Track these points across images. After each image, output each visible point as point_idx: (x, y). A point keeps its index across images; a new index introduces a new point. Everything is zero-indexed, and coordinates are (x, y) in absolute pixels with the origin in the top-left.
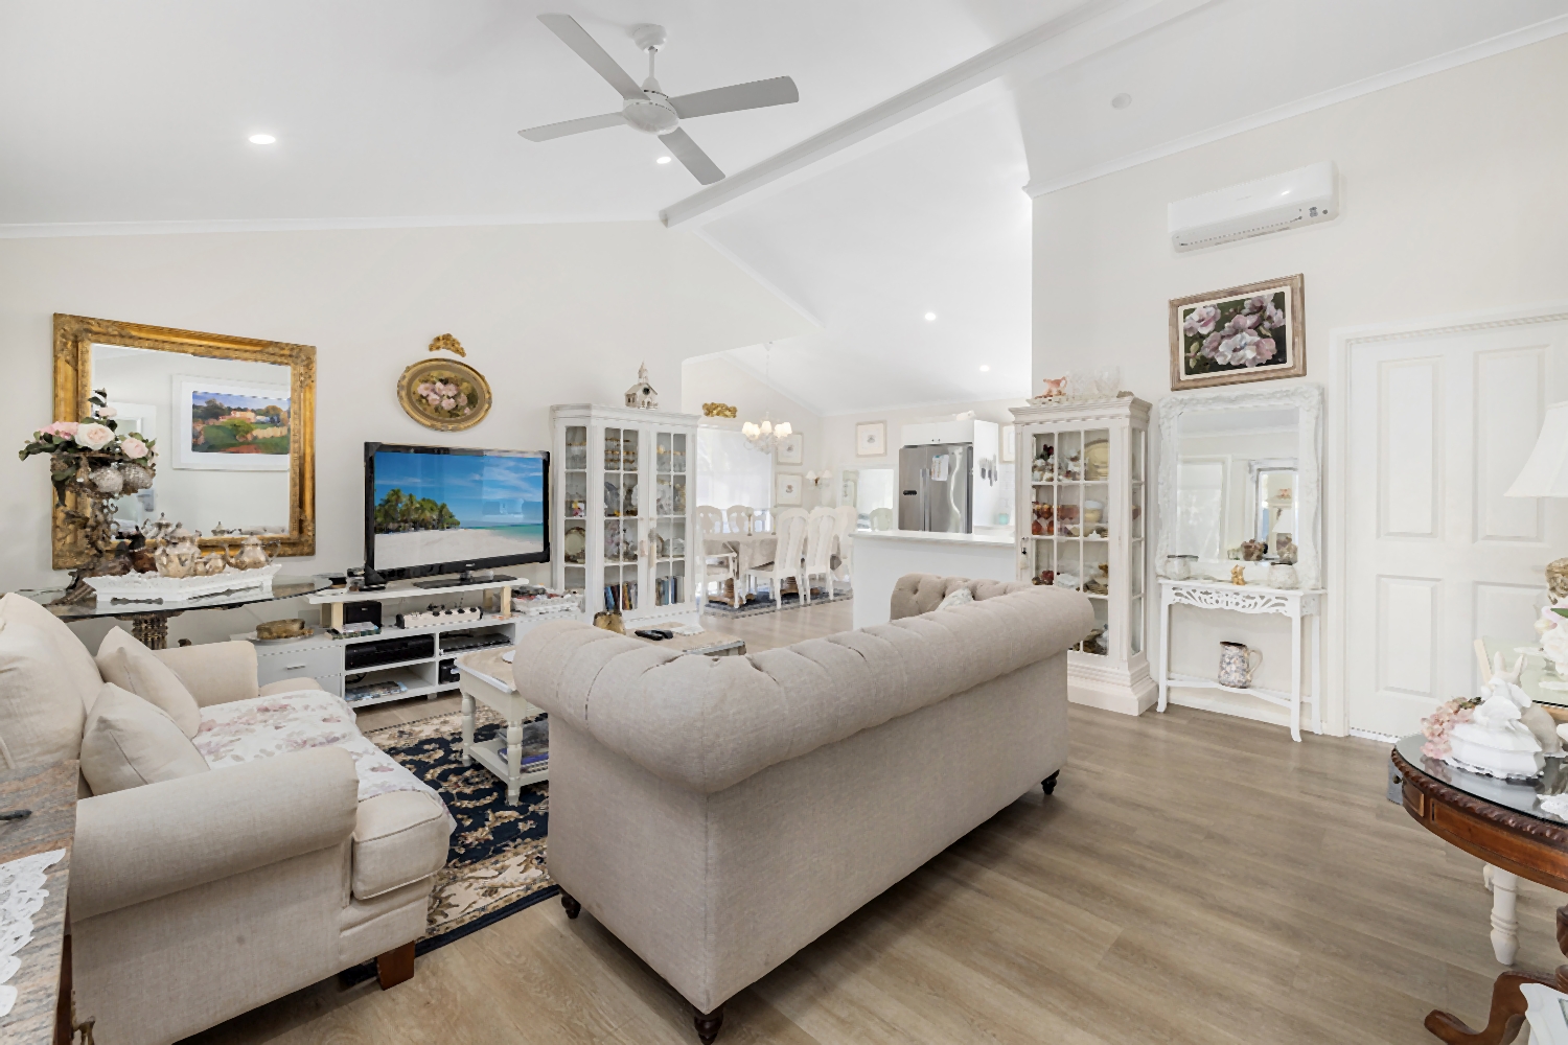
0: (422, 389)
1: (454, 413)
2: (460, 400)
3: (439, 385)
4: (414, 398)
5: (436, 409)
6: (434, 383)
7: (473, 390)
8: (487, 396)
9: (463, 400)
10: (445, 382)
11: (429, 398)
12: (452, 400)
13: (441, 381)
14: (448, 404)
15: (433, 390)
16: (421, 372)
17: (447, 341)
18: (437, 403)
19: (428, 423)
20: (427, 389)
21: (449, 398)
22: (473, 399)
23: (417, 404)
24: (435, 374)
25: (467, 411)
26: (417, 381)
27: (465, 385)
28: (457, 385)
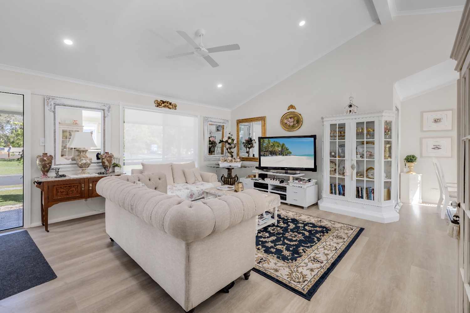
0: (285, 121)
1: (293, 126)
2: (294, 122)
3: (289, 119)
4: (284, 124)
5: (289, 126)
6: (288, 119)
7: (298, 119)
8: (301, 120)
9: (295, 122)
10: (291, 118)
11: (287, 123)
12: (293, 123)
13: (290, 118)
14: (292, 124)
15: (288, 121)
16: (284, 117)
17: (292, 107)
18: (289, 124)
19: (287, 130)
20: (287, 121)
21: (292, 122)
22: (298, 121)
23: (284, 125)
24: (288, 116)
25: (296, 125)
26: (284, 119)
27: (296, 118)
28: (294, 118)
